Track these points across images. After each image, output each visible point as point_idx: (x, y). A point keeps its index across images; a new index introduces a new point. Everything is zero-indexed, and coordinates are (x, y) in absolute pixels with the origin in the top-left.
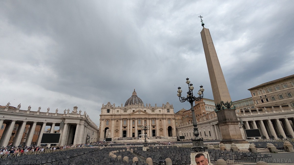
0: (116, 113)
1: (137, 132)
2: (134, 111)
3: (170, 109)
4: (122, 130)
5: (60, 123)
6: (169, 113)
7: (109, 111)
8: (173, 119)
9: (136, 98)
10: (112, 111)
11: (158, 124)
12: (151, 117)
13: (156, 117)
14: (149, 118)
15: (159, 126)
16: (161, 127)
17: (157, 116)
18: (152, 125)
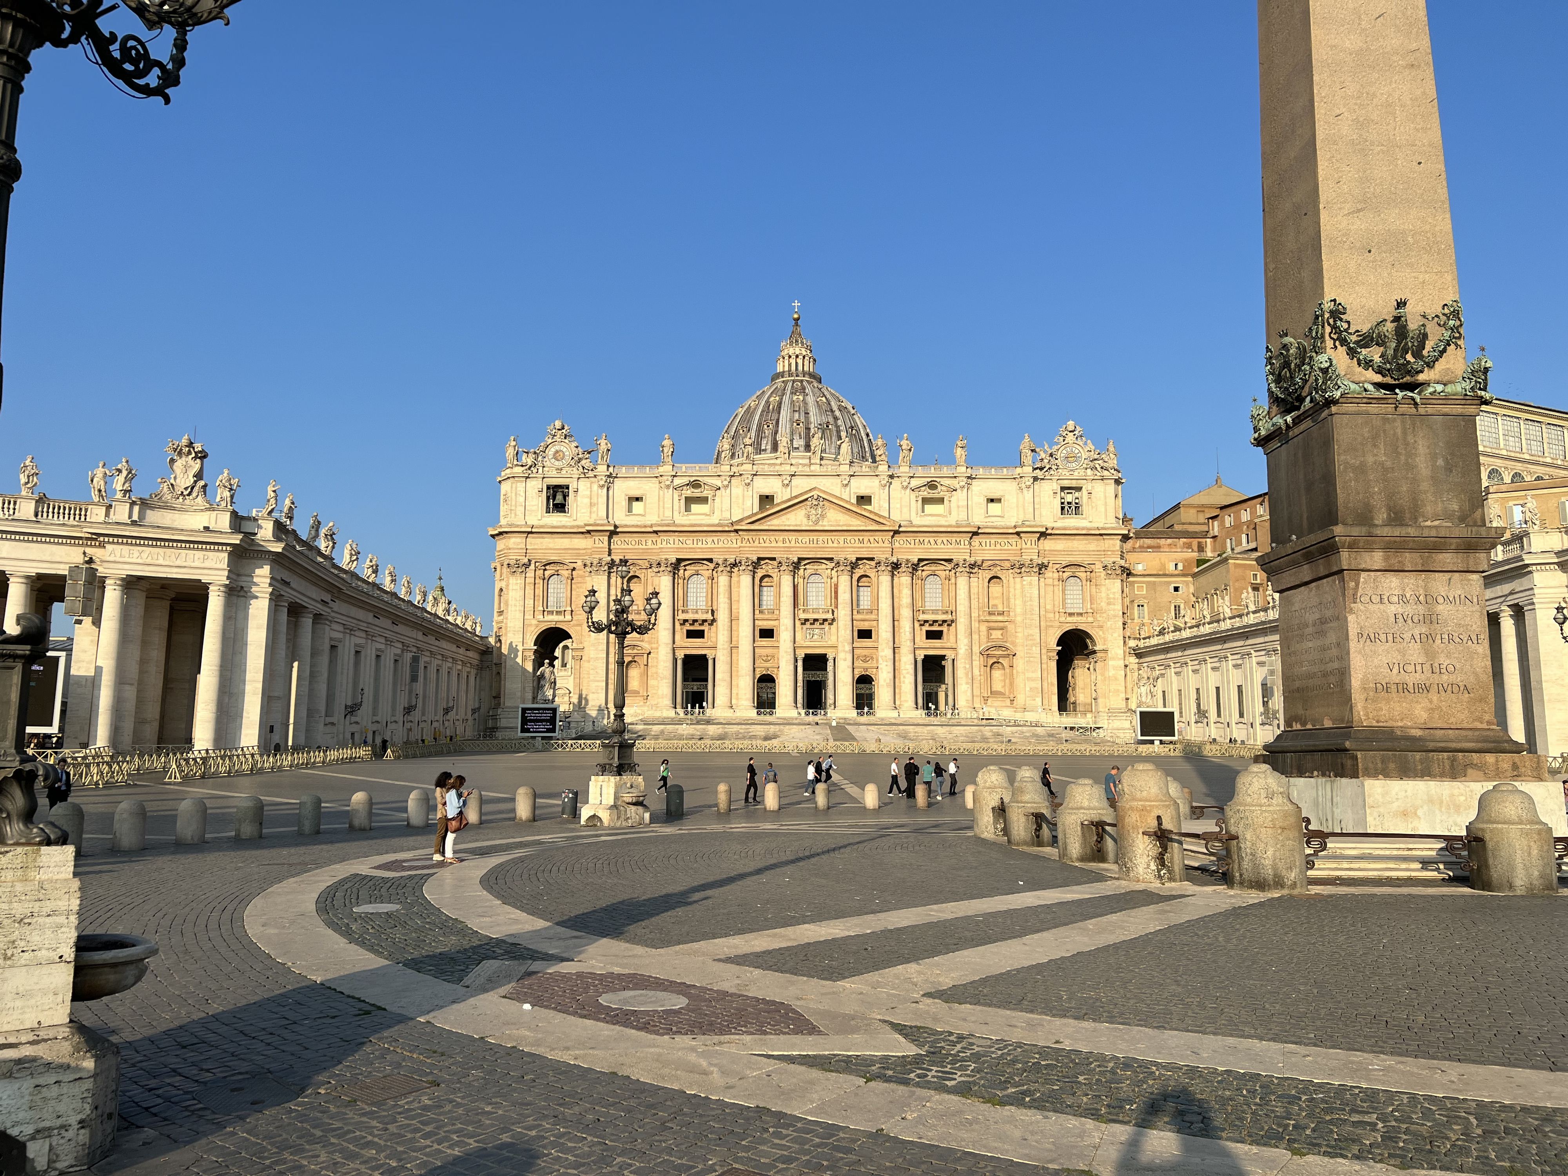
0: (620, 517)
1: (792, 667)
2: (766, 500)
3: (1086, 486)
4: (670, 646)
5: (63, 578)
6: (1072, 522)
7: (565, 496)
9: (810, 399)
10: (587, 501)
11: (974, 614)
12: (911, 550)
13: (960, 551)
14: (899, 557)
15: (984, 628)
16: (997, 634)
17: (965, 542)
18: (923, 617)
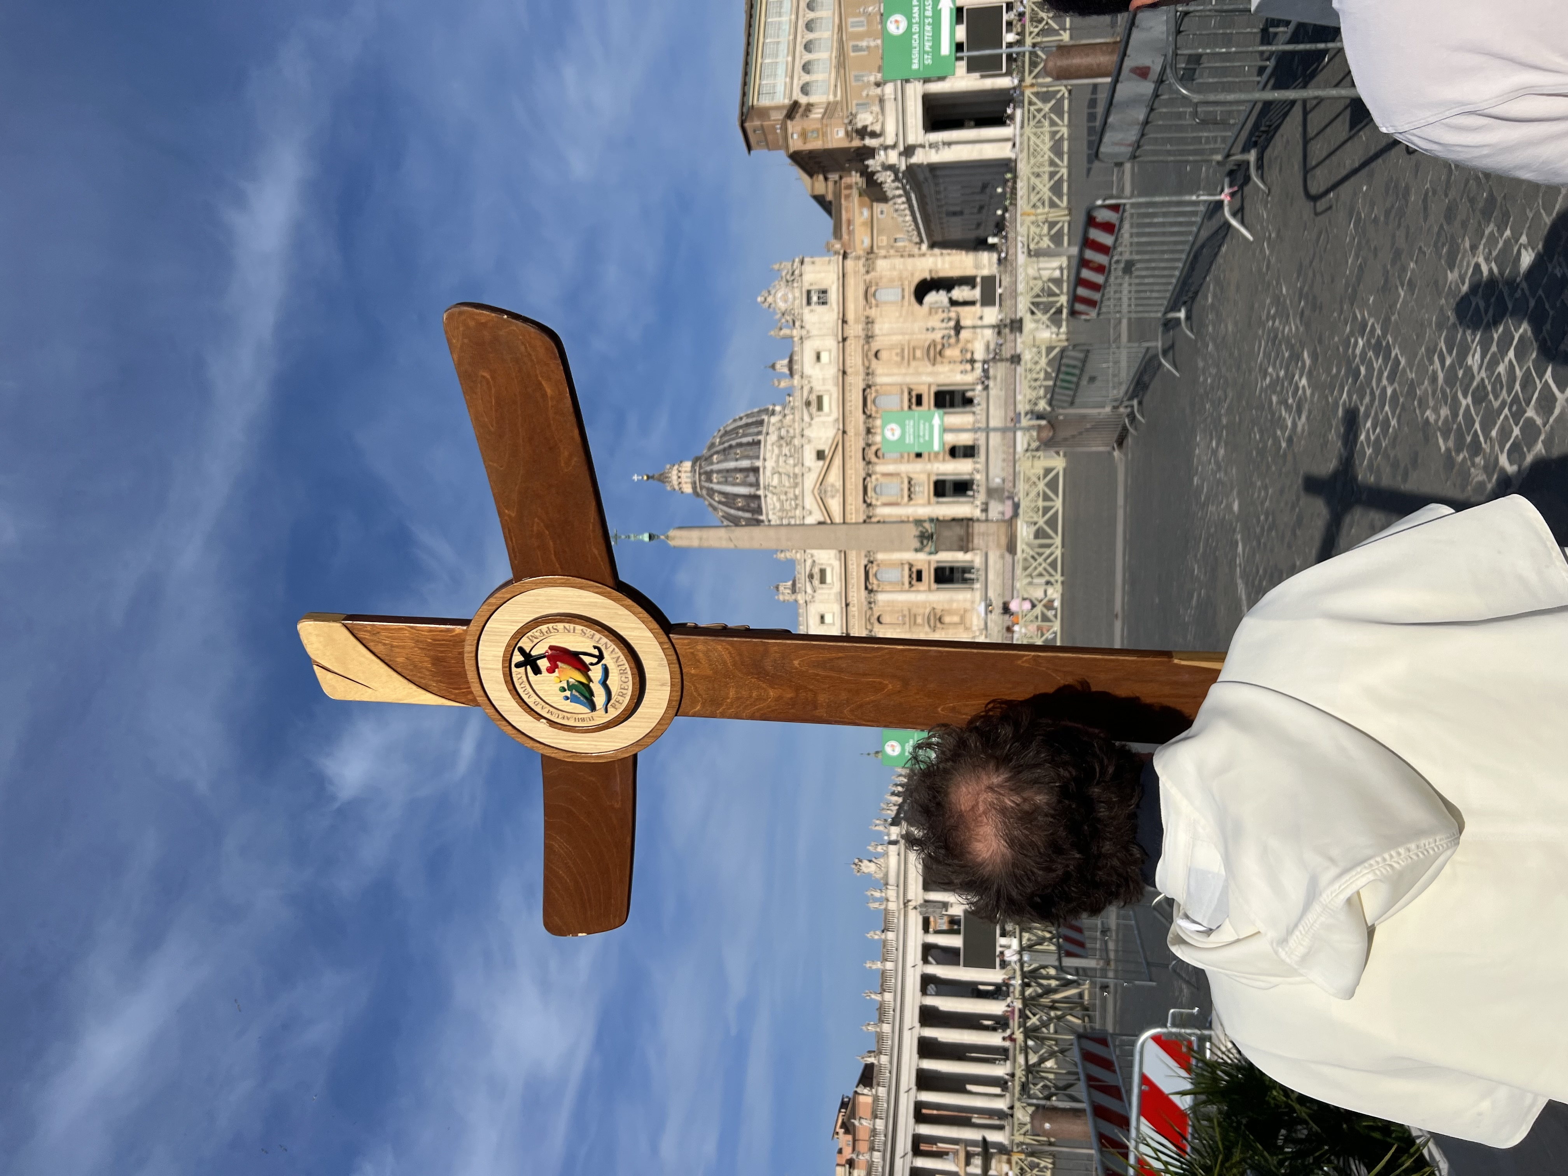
1: (944, 505)
3: (806, 286)
4: (930, 594)
5: (924, 919)
8: (868, 272)
9: (715, 467)
11: (903, 371)
12: (857, 419)
13: (856, 382)
14: (862, 429)
15: (913, 364)
16: (919, 353)
17: (849, 379)
18: (906, 409)
